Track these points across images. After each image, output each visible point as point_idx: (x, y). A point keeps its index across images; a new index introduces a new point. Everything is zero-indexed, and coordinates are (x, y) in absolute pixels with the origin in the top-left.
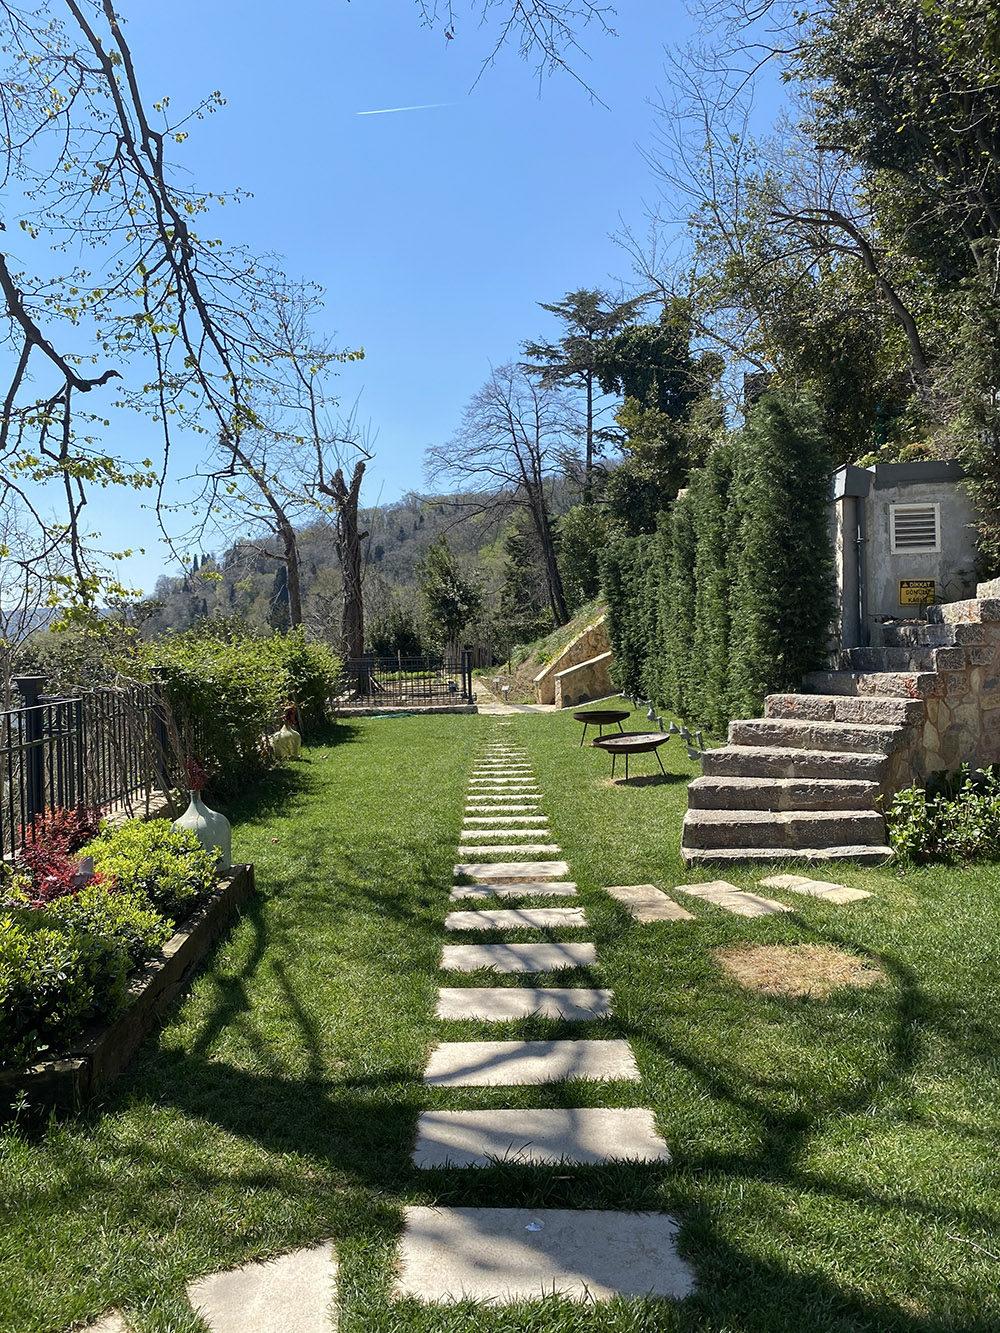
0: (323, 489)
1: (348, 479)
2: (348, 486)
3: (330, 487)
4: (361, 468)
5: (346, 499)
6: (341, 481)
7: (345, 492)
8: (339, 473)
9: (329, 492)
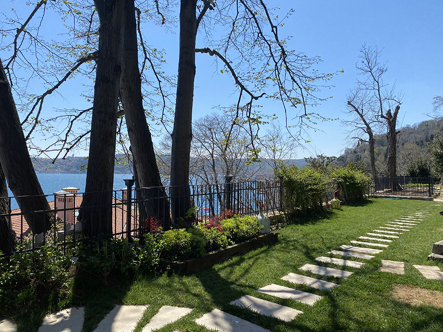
0: (382, 116)
1: (393, 112)
2: (392, 115)
3: (385, 116)
4: (398, 108)
5: (391, 120)
6: (390, 114)
7: (391, 117)
8: (390, 110)
9: (385, 118)
